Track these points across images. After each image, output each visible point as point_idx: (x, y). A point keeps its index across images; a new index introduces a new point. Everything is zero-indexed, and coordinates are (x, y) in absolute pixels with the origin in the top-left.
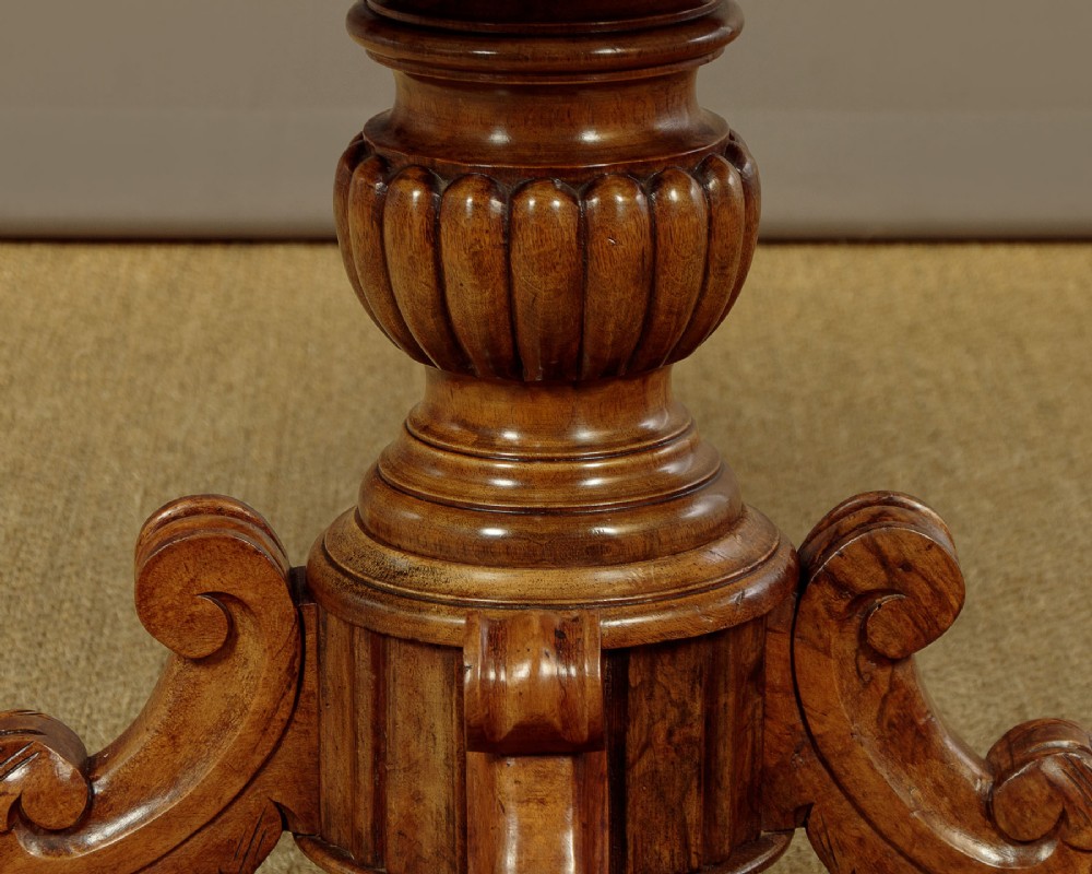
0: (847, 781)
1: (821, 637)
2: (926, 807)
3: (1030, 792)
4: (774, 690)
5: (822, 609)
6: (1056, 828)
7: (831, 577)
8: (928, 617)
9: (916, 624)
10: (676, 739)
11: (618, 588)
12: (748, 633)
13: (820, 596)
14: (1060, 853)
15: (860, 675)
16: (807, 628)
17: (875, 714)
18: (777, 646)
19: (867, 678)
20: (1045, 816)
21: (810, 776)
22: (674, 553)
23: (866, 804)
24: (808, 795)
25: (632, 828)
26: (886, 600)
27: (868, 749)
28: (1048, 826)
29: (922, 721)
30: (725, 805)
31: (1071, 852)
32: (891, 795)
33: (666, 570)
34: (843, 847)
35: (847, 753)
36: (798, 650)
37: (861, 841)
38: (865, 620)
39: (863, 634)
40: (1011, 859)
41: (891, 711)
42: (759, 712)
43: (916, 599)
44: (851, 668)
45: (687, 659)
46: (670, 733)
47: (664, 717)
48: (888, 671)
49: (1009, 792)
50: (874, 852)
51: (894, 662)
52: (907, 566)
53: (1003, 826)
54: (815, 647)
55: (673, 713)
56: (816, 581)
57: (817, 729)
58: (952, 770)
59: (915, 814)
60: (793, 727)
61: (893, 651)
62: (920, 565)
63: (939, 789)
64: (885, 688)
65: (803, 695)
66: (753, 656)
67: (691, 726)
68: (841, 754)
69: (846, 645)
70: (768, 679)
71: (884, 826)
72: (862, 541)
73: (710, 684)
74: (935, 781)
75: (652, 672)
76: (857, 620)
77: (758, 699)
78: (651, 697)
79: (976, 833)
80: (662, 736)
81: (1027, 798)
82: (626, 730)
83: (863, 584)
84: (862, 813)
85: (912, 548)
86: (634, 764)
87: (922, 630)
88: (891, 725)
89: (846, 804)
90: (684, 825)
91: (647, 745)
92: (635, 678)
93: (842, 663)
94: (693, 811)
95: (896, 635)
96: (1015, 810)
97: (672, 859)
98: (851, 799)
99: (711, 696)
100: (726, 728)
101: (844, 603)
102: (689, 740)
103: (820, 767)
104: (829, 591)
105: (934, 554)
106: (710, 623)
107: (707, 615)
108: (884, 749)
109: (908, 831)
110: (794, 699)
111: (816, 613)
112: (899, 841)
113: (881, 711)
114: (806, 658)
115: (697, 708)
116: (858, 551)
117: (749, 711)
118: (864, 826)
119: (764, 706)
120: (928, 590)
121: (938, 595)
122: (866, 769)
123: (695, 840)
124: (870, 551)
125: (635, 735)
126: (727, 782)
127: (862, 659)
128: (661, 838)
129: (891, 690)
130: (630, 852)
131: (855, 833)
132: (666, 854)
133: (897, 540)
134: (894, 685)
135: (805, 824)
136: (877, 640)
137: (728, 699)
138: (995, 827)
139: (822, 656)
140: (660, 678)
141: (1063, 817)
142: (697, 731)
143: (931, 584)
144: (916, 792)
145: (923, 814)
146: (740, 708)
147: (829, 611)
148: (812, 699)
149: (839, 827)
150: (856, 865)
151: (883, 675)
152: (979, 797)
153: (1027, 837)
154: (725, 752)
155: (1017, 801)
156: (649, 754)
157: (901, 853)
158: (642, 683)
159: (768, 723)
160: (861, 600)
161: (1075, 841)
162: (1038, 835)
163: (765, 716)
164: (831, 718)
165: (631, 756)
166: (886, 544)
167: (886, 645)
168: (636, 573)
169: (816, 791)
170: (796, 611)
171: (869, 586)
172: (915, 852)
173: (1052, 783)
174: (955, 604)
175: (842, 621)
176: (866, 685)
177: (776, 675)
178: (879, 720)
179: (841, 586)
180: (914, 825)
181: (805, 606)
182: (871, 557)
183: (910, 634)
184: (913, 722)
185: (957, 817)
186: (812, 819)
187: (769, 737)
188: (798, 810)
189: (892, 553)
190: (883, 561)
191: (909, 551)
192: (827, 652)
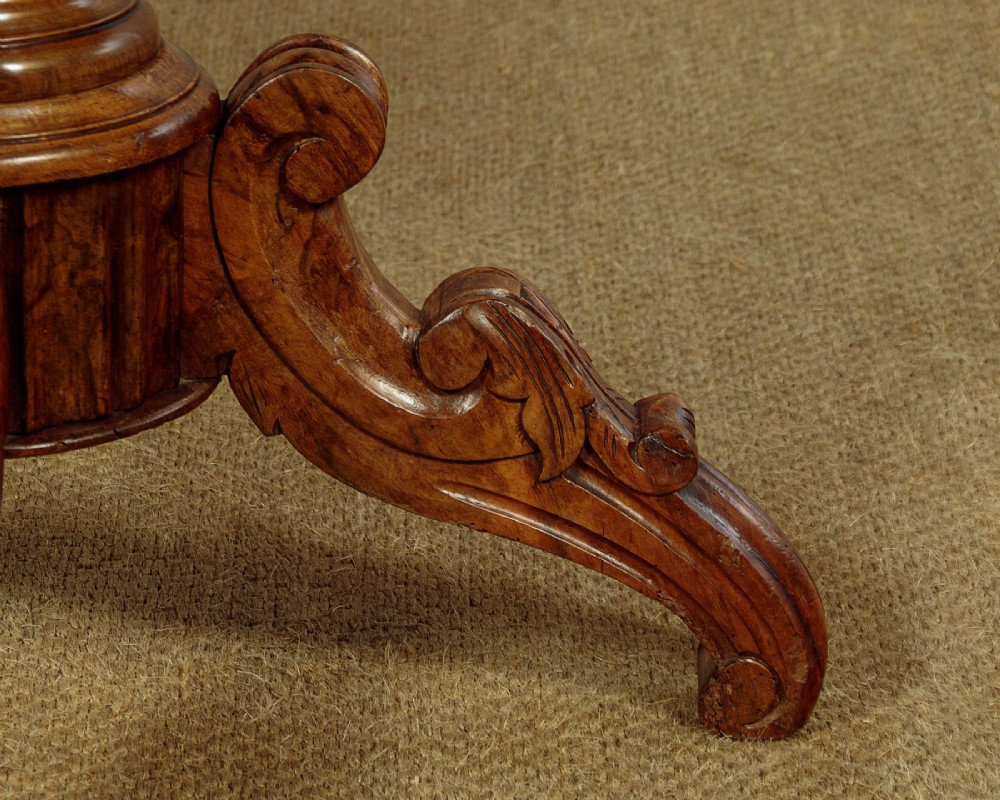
0: (268, 327)
1: (239, 180)
2: (350, 356)
3: (455, 340)
4: (193, 234)
5: (239, 152)
6: (482, 376)
7: (249, 120)
8: (348, 161)
9: (335, 168)
10: (78, 281)
11: (12, 126)
12: (160, 175)
13: (238, 138)
14: (487, 402)
15: (281, 220)
16: (225, 172)
17: (297, 260)
18: (194, 190)
19: (288, 223)
20: (470, 365)
21: (231, 323)
22: (75, 92)
23: (289, 352)
24: (229, 342)
25: (32, 372)
26: (304, 143)
27: (289, 296)
28: (474, 374)
29: (346, 268)
30: (135, 351)
31: (497, 401)
32: (314, 343)
33: (63, 109)
34: (266, 396)
35: (268, 299)
36: (216, 193)
37: (284, 389)
38: (285, 163)
39: (283, 178)
40: (436, 409)
41: (315, 257)
42: (174, 257)
43: (335, 141)
44: (271, 213)
45: (89, 200)
46: (72, 276)
47: (65, 259)
48: (311, 216)
49: (433, 340)
50: (298, 401)
51: (316, 207)
52: (325, 109)
53: (428, 375)
54: (233, 190)
55: (75, 255)
56: (233, 124)
57: (237, 275)
58: (378, 318)
59: (339, 362)
60: (213, 273)
61: (312, 196)
62: (338, 107)
63: (364, 336)
64: (307, 234)
65: (223, 240)
66: (165, 200)
67: (94, 268)
68: (262, 301)
69: (267, 189)
70: (187, 223)
71: (307, 374)
72: (279, 82)
73: (114, 227)
74: (360, 329)
75: (51, 211)
76: (276, 164)
77: (172, 243)
78: (50, 238)
79: (402, 382)
80: (63, 279)
81: (452, 346)
82: (23, 271)
83: (281, 126)
84: (285, 361)
85: (330, 90)
86: (32, 306)
87: (341, 174)
88: (314, 271)
89: (269, 352)
90: (89, 368)
91: (46, 288)
92: (31, 217)
93: (262, 208)
94: (98, 355)
95: (315, 179)
96: (439, 359)
97: (77, 404)
98: (273, 346)
99: (115, 236)
100: (135, 270)
101: (262, 146)
102: (93, 283)
103: (241, 313)
104: (247, 134)
105: (352, 97)
106: (108, 163)
107: (106, 154)
108: (307, 295)
109: (331, 379)
110: (213, 244)
111: (233, 155)
112: (324, 390)
113: (304, 257)
114: (224, 202)
115: (100, 250)
116: (276, 92)
117: (163, 255)
118: (288, 375)
119: (182, 250)
120: (347, 133)
121: (357, 138)
122: (288, 317)
123: (102, 385)
124: (287, 92)
125: (33, 275)
126: (136, 326)
127: (283, 203)
128: (65, 383)
129: (314, 236)
130: (30, 395)
131: (278, 381)
132: (71, 399)
133: (314, 82)
134: (317, 231)
135: (227, 372)
136: (296, 183)
137: (137, 242)
138: (421, 376)
139: (241, 201)
140: (60, 219)
141: (488, 364)
142: (100, 274)
143: (350, 127)
144: (338, 340)
145: (347, 362)
146: (152, 250)
147: (247, 153)
148: (232, 245)
149: (262, 376)
150: (280, 415)
151: (305, 220)
152: (406, 345)
153: (452, 387)
154: (135, 296)
155: (442, 350)
156: (50, 297)
157: (325, 402)
158: (40, 222)
159: (187, 267)
160: (280, 143)
161: (500, 390)
162: (463, 384)
163: (182, 261)
164: (251, 264)
165: (29, 297)
166: (302, 85)
167: (306, 189)
168: (32, 111)
169: (237, 338)
170: (214, 153)
171: (286, 128)
172: (340, 401)
173: (477, 331)
174: (375, 148)
175: (261, 166)
176: (288, 231)
177: (194, 218)
178: (302, 266)
179: (259, 129)
180: (339, 374)
181: (222, 148)
182: (289, 98)
183: (330, 178)
184: (337, 269)
185: (383, 367)
186: (235, 367)
187: (188, 282)
188: (219, 357)
189: (310, 96)
190: (301, 104)
191: (328, 93)
192: (246, 197)
